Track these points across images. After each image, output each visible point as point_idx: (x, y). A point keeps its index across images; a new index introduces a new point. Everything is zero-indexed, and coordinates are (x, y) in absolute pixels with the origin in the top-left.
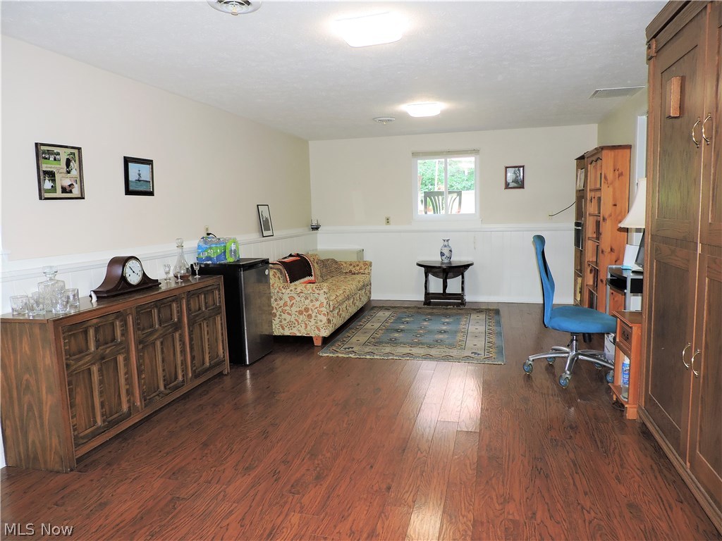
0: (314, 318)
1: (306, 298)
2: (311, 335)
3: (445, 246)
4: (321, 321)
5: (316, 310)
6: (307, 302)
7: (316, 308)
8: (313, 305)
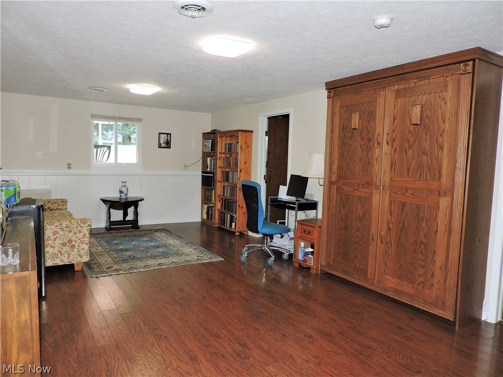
0: (77, 247)
1: (70, 231)
2: (72, 262)
3: (124, 186)
4: (83, 249)
5: (79, 241)
6: (70, 235)
7: (80, 239)
8: (77, 237)
